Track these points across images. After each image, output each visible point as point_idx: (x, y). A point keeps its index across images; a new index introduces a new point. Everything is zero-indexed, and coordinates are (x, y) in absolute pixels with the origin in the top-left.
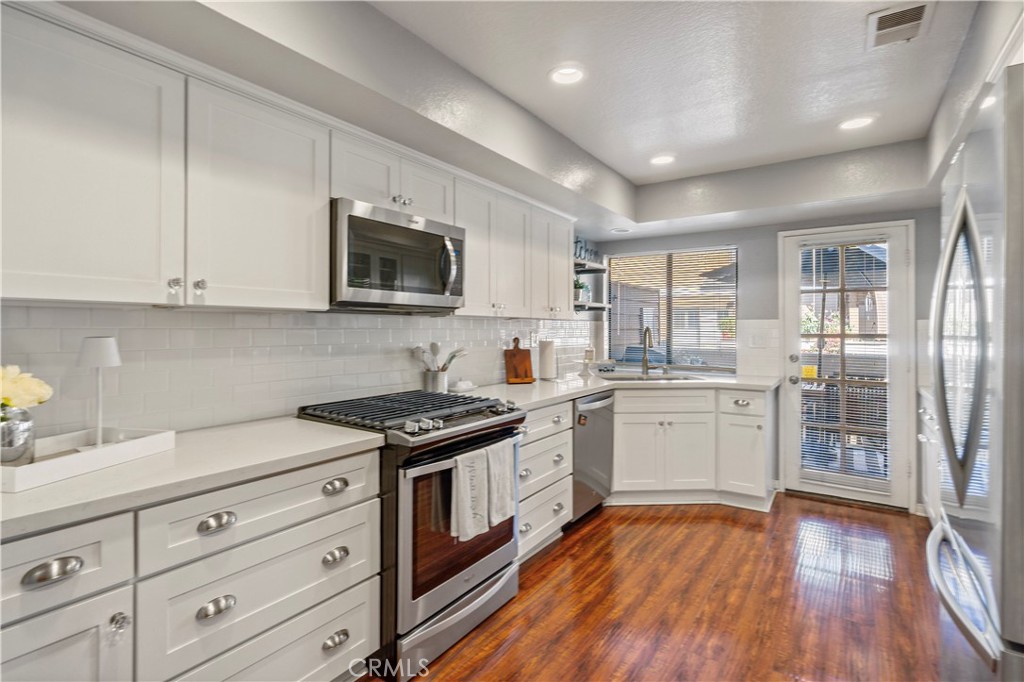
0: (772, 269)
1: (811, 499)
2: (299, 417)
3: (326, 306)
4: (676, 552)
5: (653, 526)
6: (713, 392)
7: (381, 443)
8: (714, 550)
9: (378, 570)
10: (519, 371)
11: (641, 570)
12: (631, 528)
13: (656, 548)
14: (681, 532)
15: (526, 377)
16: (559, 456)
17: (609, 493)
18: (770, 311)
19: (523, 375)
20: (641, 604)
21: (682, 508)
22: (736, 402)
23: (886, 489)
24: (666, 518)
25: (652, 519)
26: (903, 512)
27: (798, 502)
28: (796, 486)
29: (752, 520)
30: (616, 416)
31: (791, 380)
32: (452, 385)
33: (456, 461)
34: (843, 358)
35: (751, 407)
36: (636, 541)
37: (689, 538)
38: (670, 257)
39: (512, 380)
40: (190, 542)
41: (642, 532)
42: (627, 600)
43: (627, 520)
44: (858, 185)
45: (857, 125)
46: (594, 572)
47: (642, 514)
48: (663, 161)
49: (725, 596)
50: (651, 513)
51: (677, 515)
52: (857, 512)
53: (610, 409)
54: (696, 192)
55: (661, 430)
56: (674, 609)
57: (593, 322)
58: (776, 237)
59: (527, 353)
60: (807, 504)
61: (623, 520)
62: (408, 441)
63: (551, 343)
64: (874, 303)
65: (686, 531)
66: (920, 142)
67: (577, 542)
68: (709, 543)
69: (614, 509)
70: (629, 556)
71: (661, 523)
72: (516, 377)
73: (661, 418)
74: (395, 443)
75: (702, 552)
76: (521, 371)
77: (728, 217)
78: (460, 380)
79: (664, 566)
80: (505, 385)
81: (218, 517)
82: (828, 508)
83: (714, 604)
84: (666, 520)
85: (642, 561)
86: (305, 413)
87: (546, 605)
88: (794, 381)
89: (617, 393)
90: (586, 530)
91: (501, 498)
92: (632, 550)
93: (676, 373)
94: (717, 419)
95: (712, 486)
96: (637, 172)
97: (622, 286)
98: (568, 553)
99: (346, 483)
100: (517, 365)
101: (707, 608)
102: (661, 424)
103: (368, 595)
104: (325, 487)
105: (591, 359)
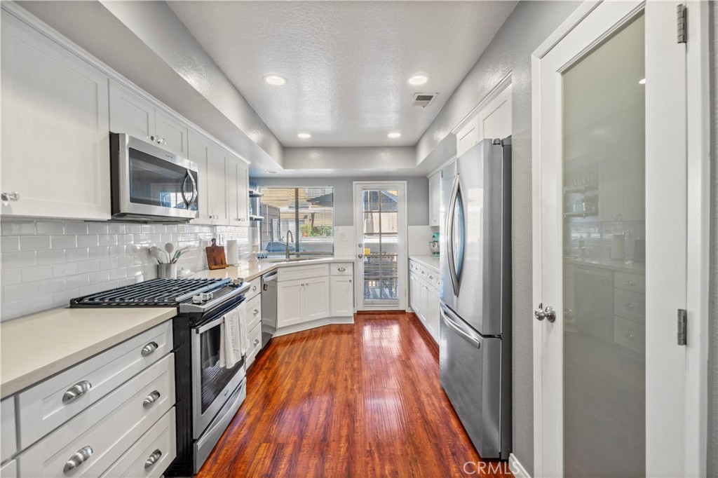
0: (350, 200)
1: (369, 314)
2: (71, 307)
3: (109, 217)
4: (321, 352)
5: (288, 346)
6: (327, 265)
7: (175, 314)
8: (338, 346)
9: (174, 402)
10: (217, 260)
11: (308, 365)
12: (292, 346)
13: (310, 352)
14: (319, 342)
15: (222, 264)
16: (256, 310)
17: (275, 329)
18: (349, 221)
19: (220, 263)
20: (295, 386)
21: (314, 330)
22: (339, 269)
23: (397, 302)
24: (308, 337)
25: (302, 339)
26: (403, 312)
27: (365, 317)
28: (362, 309)
29: (349, 329)
30: (278, 284)
31: (359, 256)
32: (179, 272)
33: (224, 318)
34: (381, 244)
35: (346, 271)
36: (299, 352)
37: (324, 343)
38: (297, 191)
39: (213, 267)
40: (59, 411)
41: (299, 347)
42: (288, 387)
43: (288, 343)
44: (387, 163)
45: (394, 136)
46: (284, 373)
47: (295, 337)
48: (304, 136)
49: (352, 365)
50: (299, 336)
51: (313, 334)
52: (388, 316)
53: (275, 281)
54: (314, 155)
55: (302, 288)
56: (333, 378)
57: (251, 228)
58: (352, 184)
59: (222, 249)
60: (368, 316)
61: (286, 343)
62: (201, 308)
63: (235, 241)
64: (372, 218)
65: (321, 341)
66: (413, 148)
67: (266, 360)
68: (335, 344)
69: (278, 339)
70: (299, 360)
71: (307, 340)
72: (216, 265)
73: (302, 282)
74: (188, 312)
75: (333, 349)
76: (218, 261)
77: (328, 171)
78: (182, 269)
79: (319, 360)
80: (209, 271)
81: (74, 389)
82: (377, 317)
83: (349, 370)
84: (308, 338)
85: (306, 361)
86: (77, 303)
87: (266, 398)
88: (360, 257)
89: (279, 270)
90: (268, 353)
91: (244, 338)
92: (299, 357)
93: (301, 257)
94: (330, 279)
95: (328, 316)
96: (288, 140)
97: (270, 207)
98: (264, 368)
99: (156, 346)
100: (215, 256)
101: (347, 373)
102: (303, 285)
103: (169, 421)
104: (143, 351)
105: (257, 251)
